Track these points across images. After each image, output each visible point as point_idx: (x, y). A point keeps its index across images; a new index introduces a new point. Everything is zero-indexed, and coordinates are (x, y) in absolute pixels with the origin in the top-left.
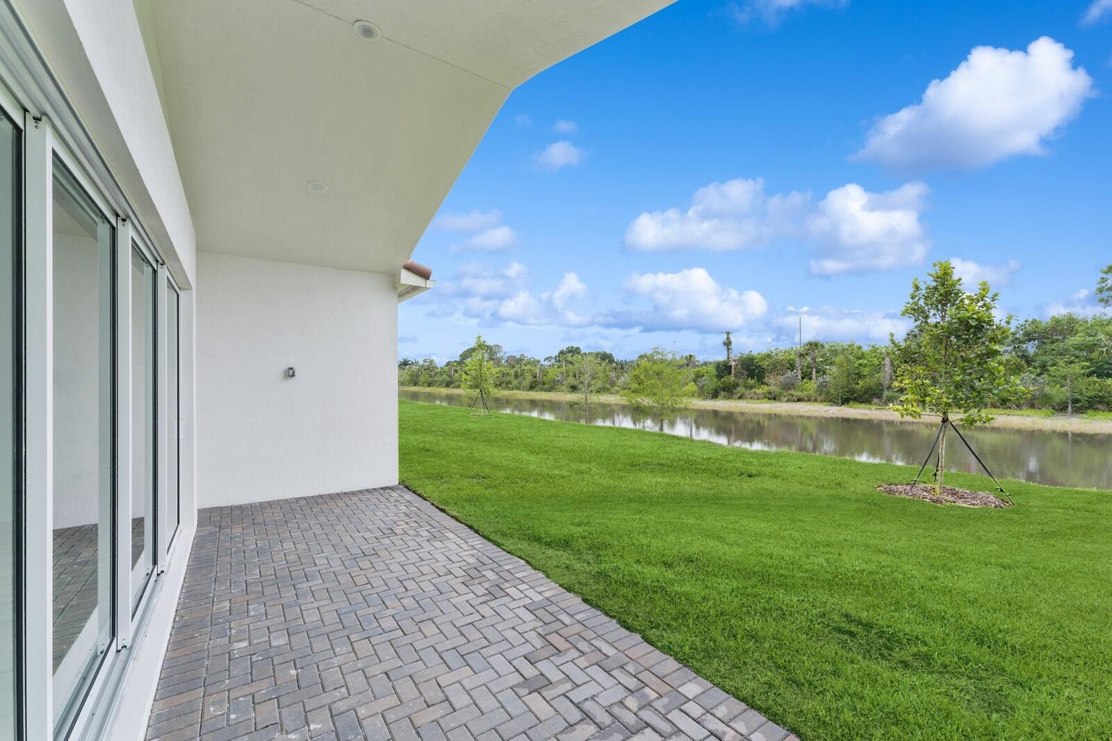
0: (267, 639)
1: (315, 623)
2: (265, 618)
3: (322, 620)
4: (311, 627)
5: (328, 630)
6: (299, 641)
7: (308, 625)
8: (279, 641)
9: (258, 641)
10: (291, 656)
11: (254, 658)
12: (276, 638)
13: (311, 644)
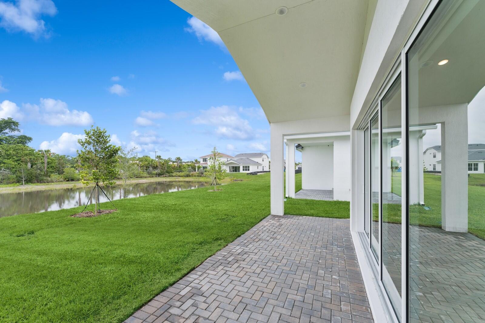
0: (325, 275)
1: (306, 273)
2: (324, 285)
3: (303, 273)
4: (308, 272)
5: (304, 268)
6: (315, 269)
7: (309, 273)
8: (321, 272)
9: (329, 275)
10: (319, 265)
11: (331, 270)
12: (322, 274)
13: (312, 266)
